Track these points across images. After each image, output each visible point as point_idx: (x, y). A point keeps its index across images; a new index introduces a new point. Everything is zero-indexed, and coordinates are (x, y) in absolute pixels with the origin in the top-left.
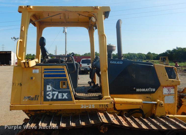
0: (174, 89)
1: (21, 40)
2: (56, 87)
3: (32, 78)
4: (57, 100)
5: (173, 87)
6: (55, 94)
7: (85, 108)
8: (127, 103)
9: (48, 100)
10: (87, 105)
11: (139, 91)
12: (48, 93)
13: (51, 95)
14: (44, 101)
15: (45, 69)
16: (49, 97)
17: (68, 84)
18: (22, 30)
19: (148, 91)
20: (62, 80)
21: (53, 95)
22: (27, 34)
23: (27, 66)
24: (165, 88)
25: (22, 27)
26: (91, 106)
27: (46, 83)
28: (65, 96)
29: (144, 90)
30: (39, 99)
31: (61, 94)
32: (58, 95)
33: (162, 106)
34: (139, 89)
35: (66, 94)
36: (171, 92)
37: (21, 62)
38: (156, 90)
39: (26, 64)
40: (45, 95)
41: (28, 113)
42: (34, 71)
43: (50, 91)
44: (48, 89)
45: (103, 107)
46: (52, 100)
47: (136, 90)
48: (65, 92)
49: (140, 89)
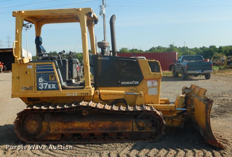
0: (157, 82)
1: (17, 41)
2: (46, 79)
3: (27, 72)
4: (47, 89)
5: (156, 80)
6: (45, 85)
7: (70, 95)
8: (110, 94)
9: (40, 90)
10: (71, 93)
11: (123, 84)
12: (40, 84)
13: (42, 86)
14: (37, 90)
15: (37, 65)
16: (41, 87)
17: (55, 77)
18: (16, 33)
19: (132, 84)
20: (51, 73)
21: (44, 86)
22: (21, 36)
23: (22, 63)
24: (149, 81)
25: (17, 30)
26: (75, 94)
27: (38, 76)
28: (54, 86)
29: (128, 83)
30: (34, 89)
31: (50, 85)
32: (48, 86)
33: (142, 96)
34: (123, 82)
35: (55, 85)
36: (155, 85)
37: (18, 59)
38: (139, 83)
39: (21, 61)
40: (38, 86)
41: (28, 103)
42: (28, 67)
43: (42, 83)
44: (40, 81)
45: (84, 95)
46: (44, 89)
47: (121, 83)
48: (53, 83)
49: (125, 82)
